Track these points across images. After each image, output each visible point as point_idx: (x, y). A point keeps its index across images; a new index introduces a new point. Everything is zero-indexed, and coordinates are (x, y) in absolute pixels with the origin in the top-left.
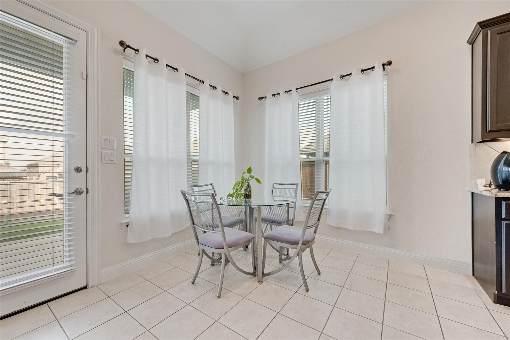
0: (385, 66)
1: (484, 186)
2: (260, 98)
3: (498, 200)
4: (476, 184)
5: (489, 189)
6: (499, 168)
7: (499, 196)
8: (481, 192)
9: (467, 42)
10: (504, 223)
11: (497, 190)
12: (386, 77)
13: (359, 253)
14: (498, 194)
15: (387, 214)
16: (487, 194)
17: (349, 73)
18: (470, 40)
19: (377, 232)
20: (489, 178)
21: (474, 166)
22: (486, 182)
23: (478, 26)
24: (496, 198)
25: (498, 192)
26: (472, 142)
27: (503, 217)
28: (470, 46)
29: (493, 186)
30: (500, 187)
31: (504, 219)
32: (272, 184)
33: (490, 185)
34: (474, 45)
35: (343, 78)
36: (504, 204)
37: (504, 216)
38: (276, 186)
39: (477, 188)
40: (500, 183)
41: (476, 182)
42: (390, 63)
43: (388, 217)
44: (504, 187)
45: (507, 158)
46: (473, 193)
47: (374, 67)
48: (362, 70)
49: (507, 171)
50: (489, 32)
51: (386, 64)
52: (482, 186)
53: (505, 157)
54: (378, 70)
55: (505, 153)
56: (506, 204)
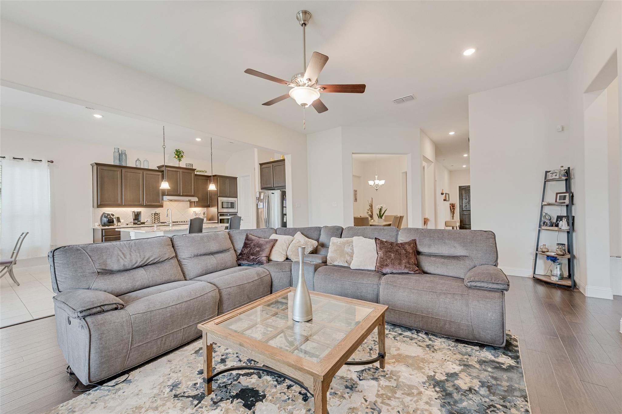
3: (102, 230)
6: (103, 219)
7: (102, 228)
9: (91, 167)
10: (104, 237)
12: (49, 168)
16: (99, 228)
18: (93, 166)
19: (44, 256)
20: (99, 223)
21: (94, 217)
23: (95, 164)
26: (93, 208)
29: (101, 226)
30: (103, 226)
31: (104, 236)
33: (100, 225)
34: (93, 169)
35: (15, 159)
36: (104, 231)
37: (104, 235)
39: (95, 227)
40: (103, 224)
41: (95, 224)
42: (52, 162)
43: (51, 246)
44: (104, 225)
45: (105, 215)
46: (94, 229)
47: (41, 161)
48: (32, 160)
49: (105, 220)
50: (98, 167)
51: (50, 162)
52: (97, 225)
53: (104, 215)
54: (45, 164)
55: (104, 213)
56: (105, 231)
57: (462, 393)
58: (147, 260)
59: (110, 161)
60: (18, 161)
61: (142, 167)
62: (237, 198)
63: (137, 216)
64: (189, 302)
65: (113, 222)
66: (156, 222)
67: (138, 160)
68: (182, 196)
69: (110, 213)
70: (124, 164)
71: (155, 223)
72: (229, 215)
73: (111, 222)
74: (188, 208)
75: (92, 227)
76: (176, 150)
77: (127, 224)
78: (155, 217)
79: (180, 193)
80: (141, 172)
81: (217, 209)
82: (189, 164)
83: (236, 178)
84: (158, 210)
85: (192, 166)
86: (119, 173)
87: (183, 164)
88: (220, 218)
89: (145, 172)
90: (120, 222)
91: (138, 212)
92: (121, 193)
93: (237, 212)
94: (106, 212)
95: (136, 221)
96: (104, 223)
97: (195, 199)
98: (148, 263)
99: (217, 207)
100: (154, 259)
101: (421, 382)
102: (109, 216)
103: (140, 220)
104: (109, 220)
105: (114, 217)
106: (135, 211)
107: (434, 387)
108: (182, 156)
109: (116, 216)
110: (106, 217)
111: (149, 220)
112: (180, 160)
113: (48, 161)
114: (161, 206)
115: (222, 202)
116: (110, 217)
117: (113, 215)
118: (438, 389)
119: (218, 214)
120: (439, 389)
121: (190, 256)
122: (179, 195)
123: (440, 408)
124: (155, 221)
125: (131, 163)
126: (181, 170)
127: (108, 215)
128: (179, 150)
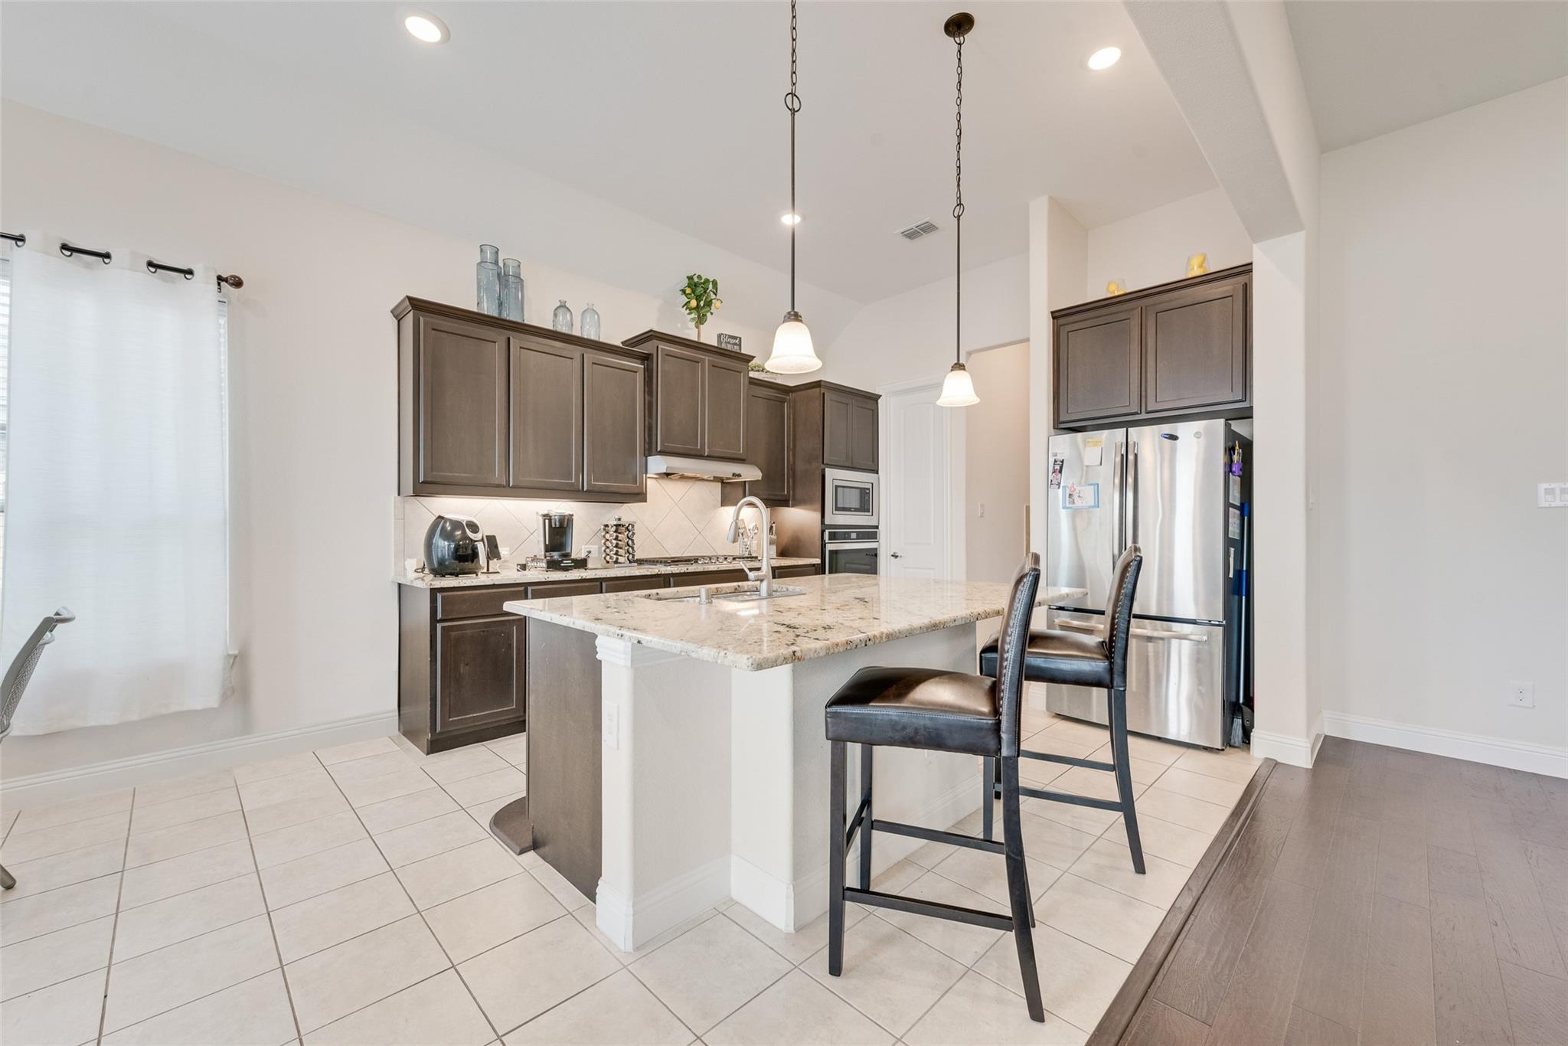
0: (223, 284)
1: (415, 571)
3: (434, 592)
4: (405, 569)
5: (422, 575)
6: (434, 541)
7: (434, 587)
8: (412, 582)
9: (392, 312)
10: (439, 626)
11: (432, 576)
12: (225, 308)
13: (135, 789)
14: (433, 583)
15: (229, 656)
16: (419, 584)
18: (399, 311)
19: (199, 707)
20: (421, 558)
21: (402, 536)
22: (417, 564)
23: (407, 302)
24: (431, 589)
25: (432, 580)
26: (399, 495)
27: (438, 618)
28: (396, 322)
29: (427, 571)
30: (435, 572)
31: (441, 621)
33: (424, 568)
34: (401, 322)
35: (71, 255)
36: (439, 596)
37: (439, 616)
39: (405, 575)
40: (436, 565)
41: (404, 564)
42: (238, 283)
43: (231, 661)
44: (440, 571)
45: (443, 528)
46: (400, 585)
47: (190, 272)
48: (150, 264)
49: (443, 546)
50: (422, 319)
51: (226, 280)
52: (412, 570)
53: (441, 527)
54: (203, 286)
55: (440, 517)
56: (443, 597)
59: (466, 299)
60: (88, 266)
61: (576, 332)
62: (877, 473)
63: (558, 533)
65: (475, 555)
66: (621, 559)
67: (563, 306)
68: (710, 458)
69: (463, 518)
70: (512, 316)
71: (616, 562)
72: (854, 536)
73: (465, 557)
74: (715, 507)
75: (392, 577)
76: (690, 278)
77: (524, 567)
78: (616, 538)
79: (703, 445)
80: (576, 351)
81: (818, 515)
82: (730, 337)
83: (874, 398)
84: (627, 512)
85: (740, 345)
86: (498, 349)
87: (708, 335)
88: (830, 547)
89: (590, 356)
90: (499, 558)
91: (562, 518)
92: (503, 437)
93: (877, 527)
94: (446, 516)
95: (556, 555)
96: (441, 562)
97: (751, 473)
99: (819, 506)
102: (458, 533)
103: (568, 551)
104: (457, 549)
105: (478, 536)
106: (552, 513)
108: (709, 304)
109: (485, 531)
110: (447, 536)
111: (594, 548)
112: (701, 320)
113: (220, 279)
114: (640, 496)
115: (837, 487)
116: (465, 537)
117: (474, 528)
119: (823, 532)
122: (698, 456)
124: (617, 553)
125: (539, 315)
126: (707, 358)
127: (457, 525)
128: (699, 277)
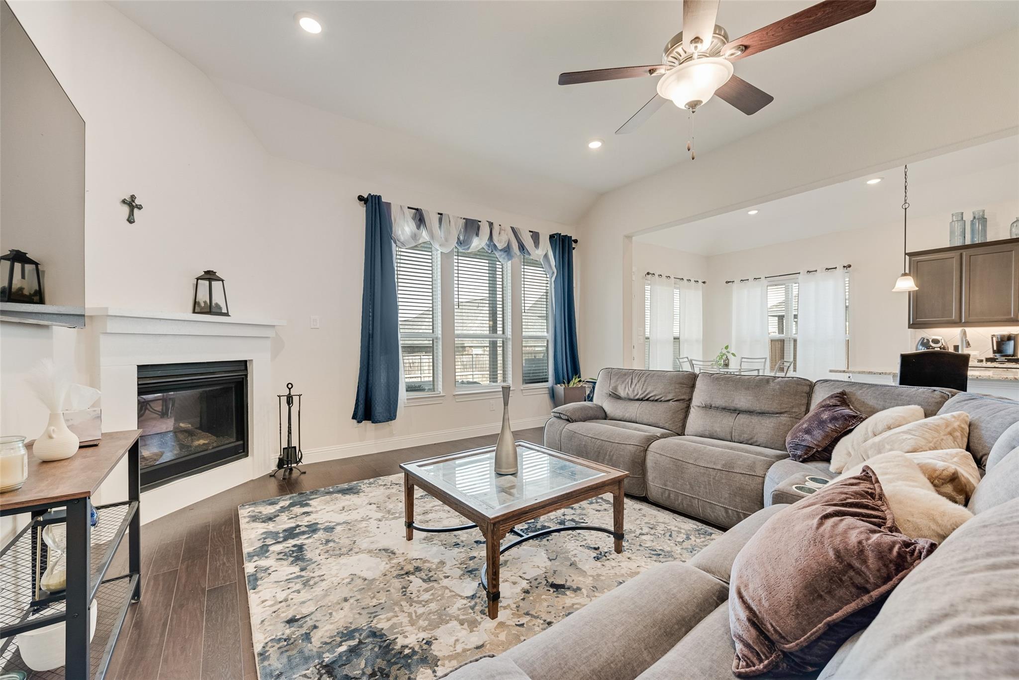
2: (727, 282)
17: (815, 270)
32: (740, 358)
35: (810, 273)
38: (743, 360)
42: (850, 266)
47: (836, 268)
48: (826, 269)
50: (912, 259)
51: (846, 267)
53: (922, 341)
54: (840, 270)
55: (922, 338)
57: (378, 677)
58: (647, 395)
63: (1002, 345)
64: (604, 442)
67: (1018, 220)
69: (933, 337)
80: (1015, 246)
86: (955, 260)
91: (1002, 337)
92: (958, 299)
94: (926, 337)
98: (650, 398)
100: (655, 396)
101: (434, 642)
102: (928, 344)
105: (938, 345)
107: (412, 649)
110: (924, 345)
113: (844, 267)
116: (930, 346)
117: (936, 342)
118: (407, 651)
120: (405, 653)
121: (699, 405)
123: (383, 631)
127: (928, 341)
